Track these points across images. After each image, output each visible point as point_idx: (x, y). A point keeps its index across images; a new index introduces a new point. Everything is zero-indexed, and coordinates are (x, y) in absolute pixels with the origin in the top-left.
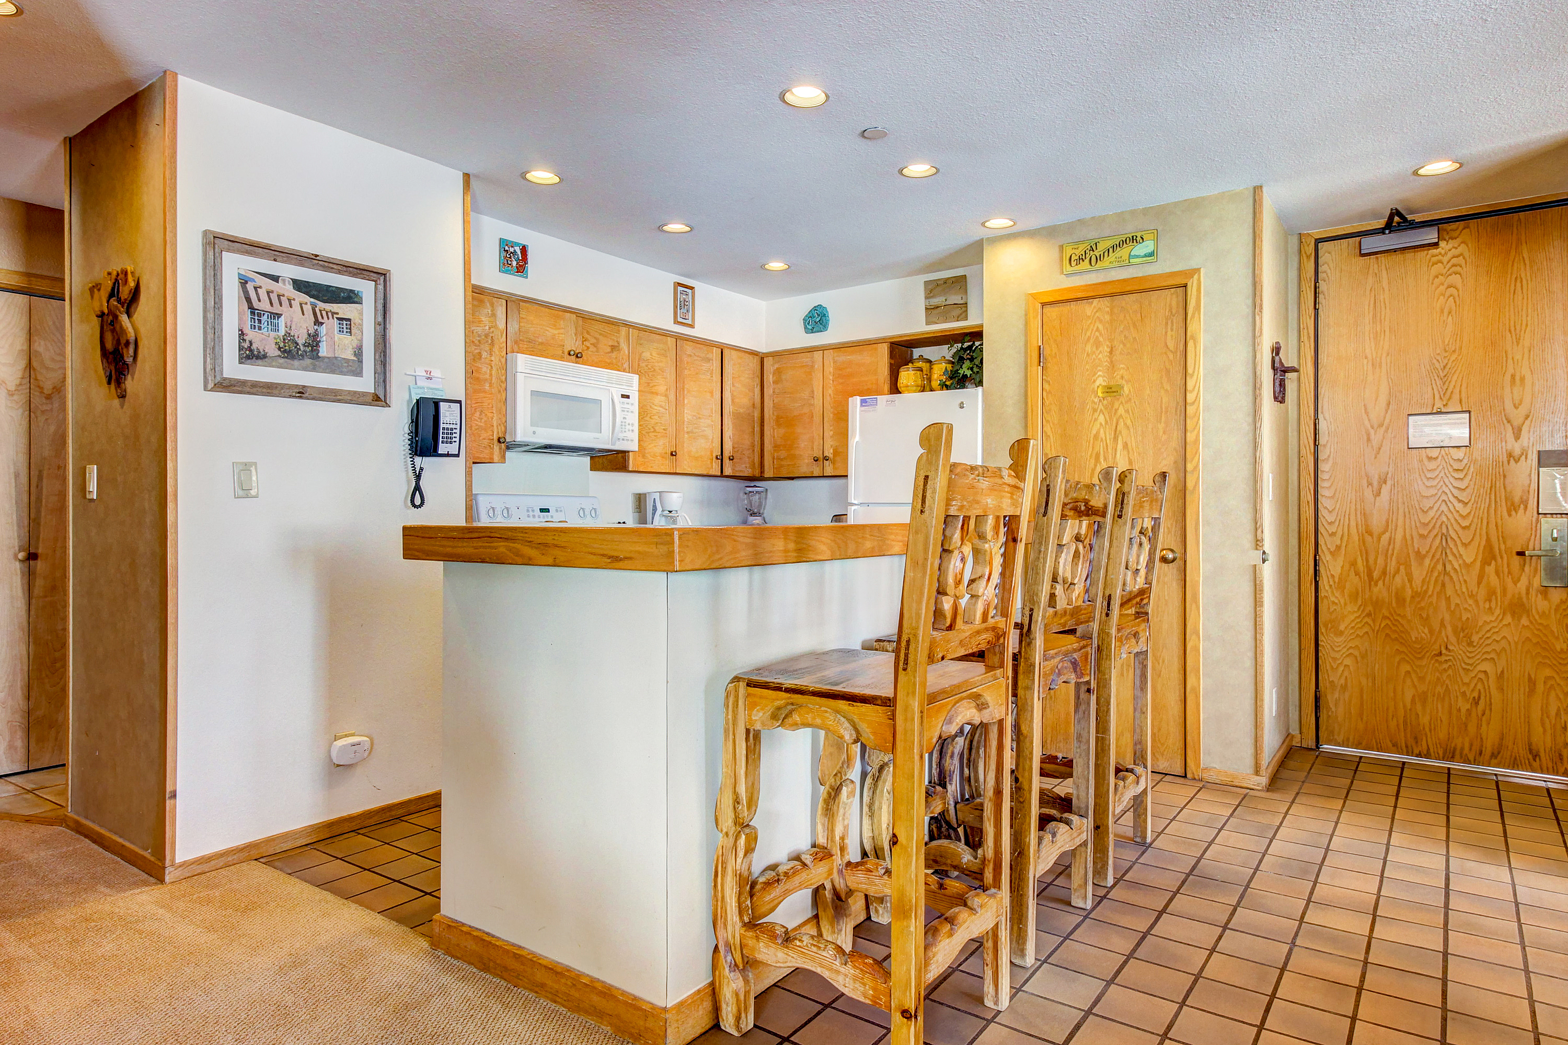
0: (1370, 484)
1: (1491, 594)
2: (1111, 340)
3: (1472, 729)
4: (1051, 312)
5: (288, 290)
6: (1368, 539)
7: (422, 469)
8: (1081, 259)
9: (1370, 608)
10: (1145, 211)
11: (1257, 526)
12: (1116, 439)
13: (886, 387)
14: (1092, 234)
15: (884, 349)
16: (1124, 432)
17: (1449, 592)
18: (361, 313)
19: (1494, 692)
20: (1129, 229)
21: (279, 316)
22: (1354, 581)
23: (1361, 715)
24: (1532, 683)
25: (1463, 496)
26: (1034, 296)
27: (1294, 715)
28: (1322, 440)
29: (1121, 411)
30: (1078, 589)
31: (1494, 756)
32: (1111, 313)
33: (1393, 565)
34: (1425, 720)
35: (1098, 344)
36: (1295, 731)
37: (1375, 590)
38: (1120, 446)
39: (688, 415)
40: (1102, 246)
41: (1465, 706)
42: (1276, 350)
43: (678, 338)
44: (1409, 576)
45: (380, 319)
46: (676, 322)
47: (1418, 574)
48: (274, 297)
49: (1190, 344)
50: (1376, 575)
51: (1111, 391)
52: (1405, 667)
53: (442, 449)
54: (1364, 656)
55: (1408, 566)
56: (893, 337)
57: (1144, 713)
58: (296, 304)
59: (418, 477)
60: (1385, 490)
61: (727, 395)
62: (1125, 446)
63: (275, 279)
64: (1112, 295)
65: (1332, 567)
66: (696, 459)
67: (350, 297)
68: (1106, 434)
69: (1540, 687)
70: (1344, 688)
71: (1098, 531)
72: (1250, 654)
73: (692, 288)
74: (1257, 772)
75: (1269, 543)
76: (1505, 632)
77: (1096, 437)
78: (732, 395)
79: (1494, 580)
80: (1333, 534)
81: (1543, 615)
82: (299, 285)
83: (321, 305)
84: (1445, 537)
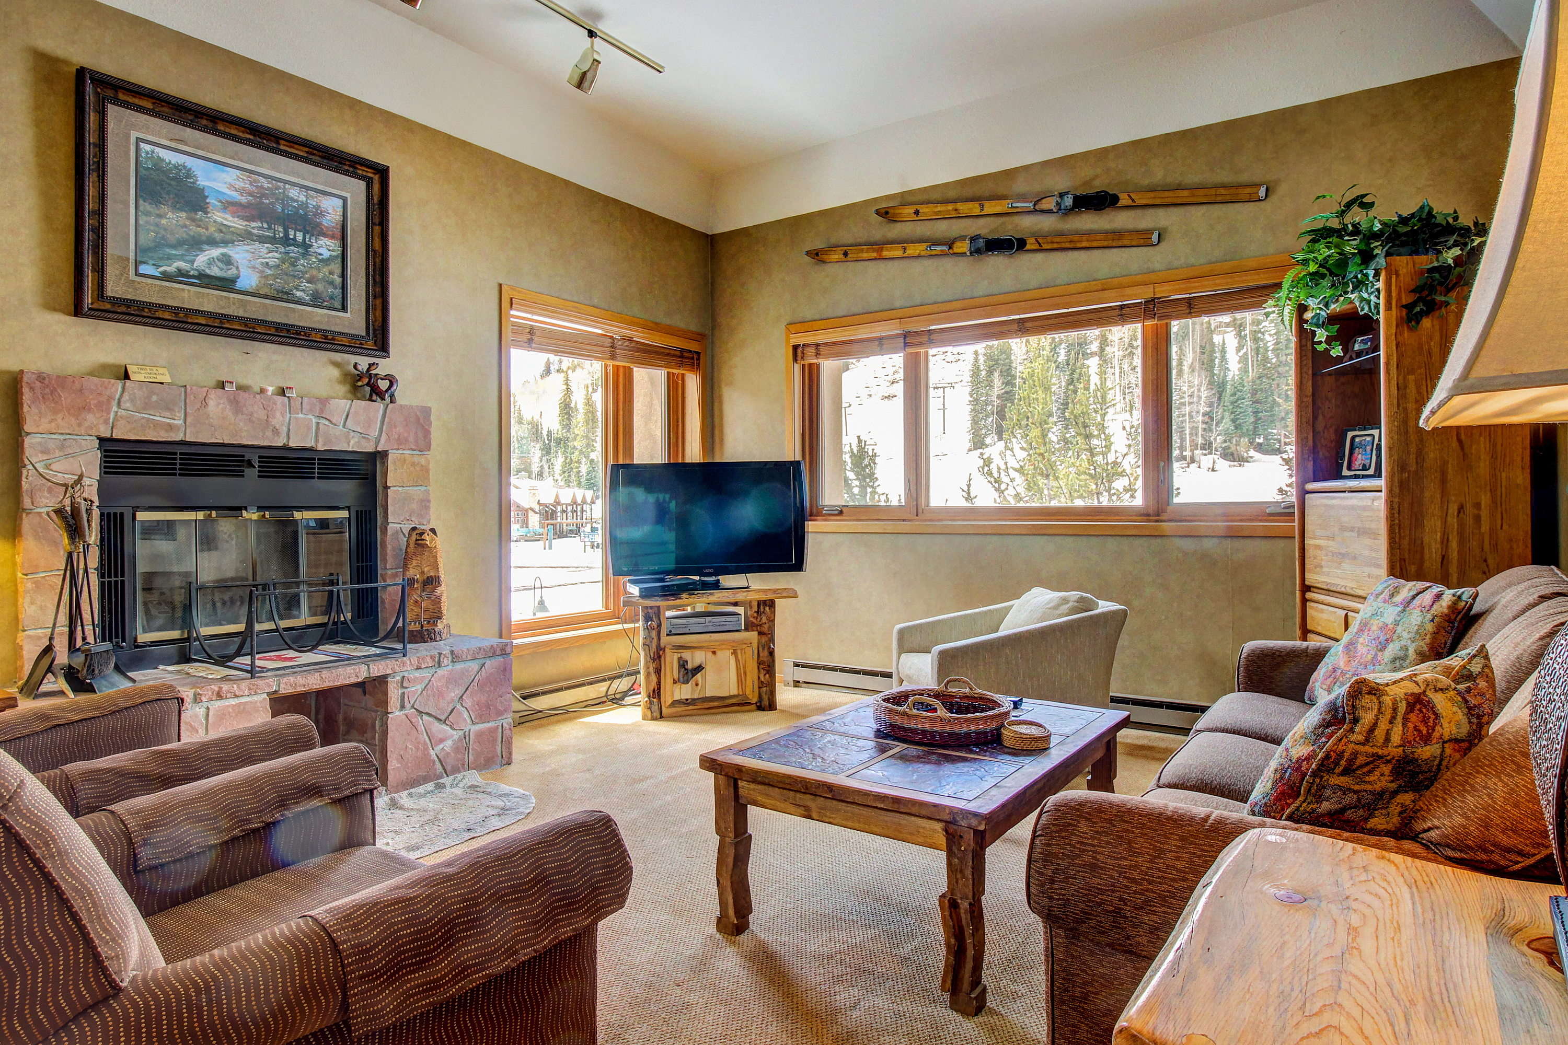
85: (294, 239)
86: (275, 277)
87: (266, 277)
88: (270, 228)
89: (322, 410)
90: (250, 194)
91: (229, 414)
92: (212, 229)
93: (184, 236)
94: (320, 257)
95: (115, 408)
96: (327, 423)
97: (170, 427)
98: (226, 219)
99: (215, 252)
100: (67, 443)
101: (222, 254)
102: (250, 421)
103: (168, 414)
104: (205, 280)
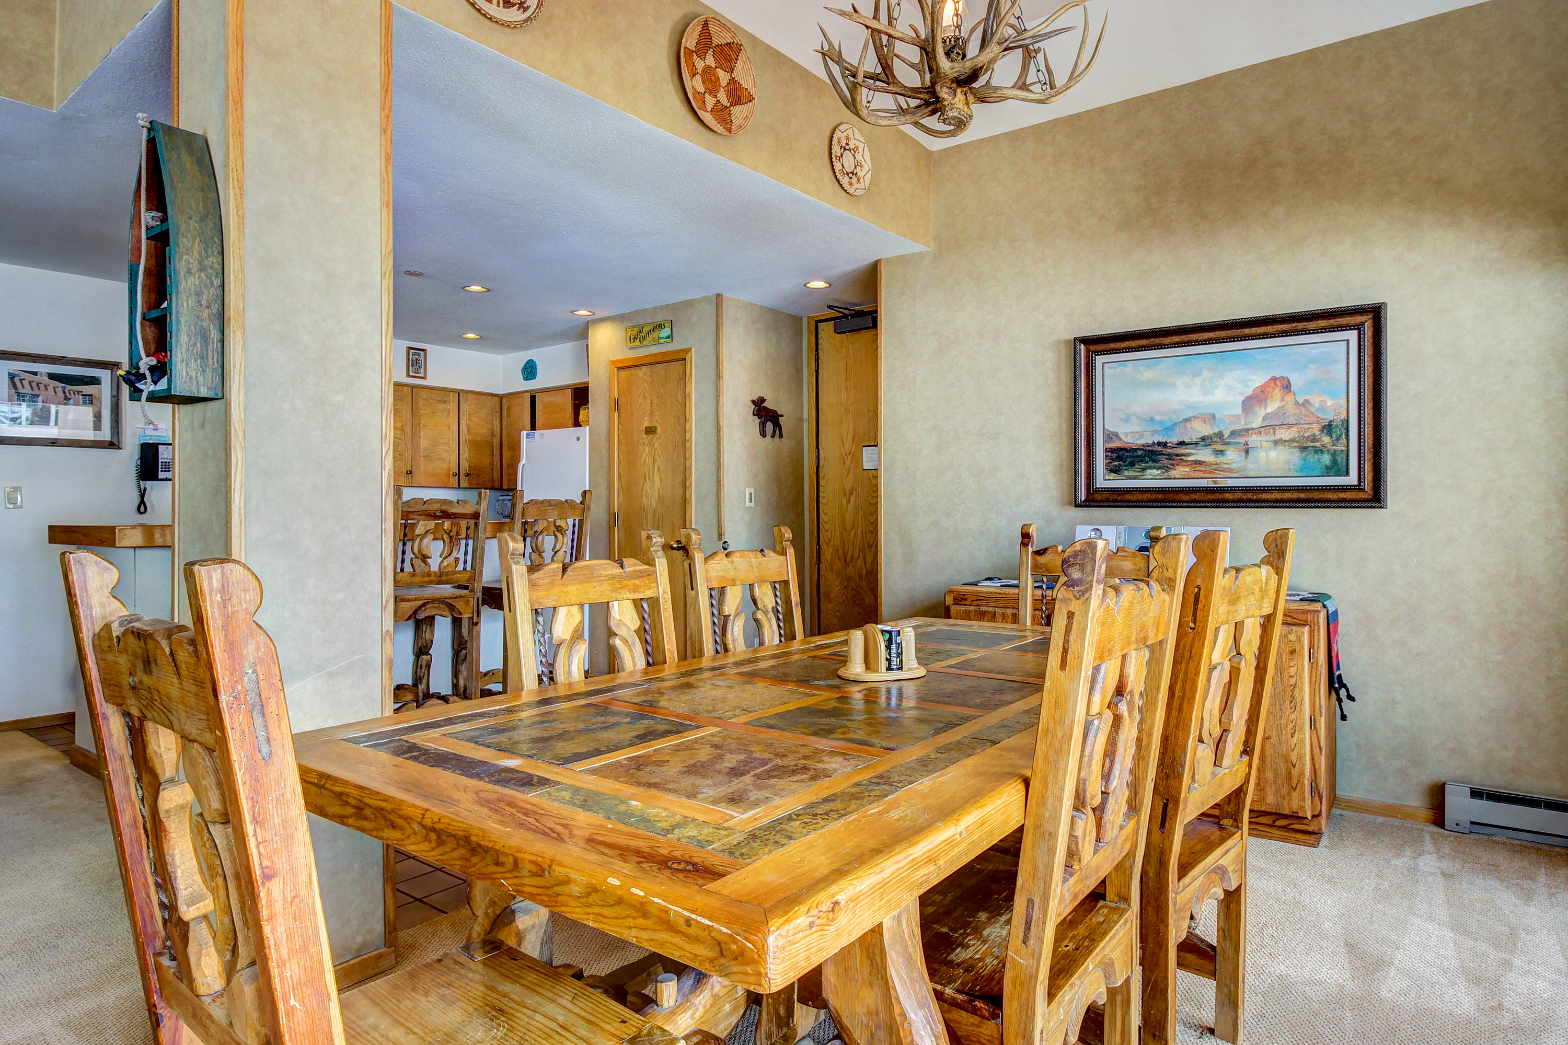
0: (845, 495)
2: (652, 395)
4: (623, 374)
5: (46, 379)
6: (845, 534)
7: (145, 489)
8: (635, 338)
9: (845, 583)
10: (667, 307)
12: (654, 463)
13: (571, 422)
14: (642, 322)
15: (569, 393)
18: (100, 391)
20: (659, 318)
21: (38, 396)
22: (838, 565)
26: (613, 362)
28: (821, 462)
29: (656, 445)
32: (651, 377)
33: (856, 552)
35: (645, 397)
37: (848, 570)
39: (423, 443)
40: (646, 330)
43: (413, 387)
44: (865, 559)
45: (115, 394)
46: (408, 376)
47: (869, 559)
48: (34, 385)
50: (848, 559)
51: (651, 431)
53: (161, 475)
55: (864, 553)
56: (575, 384)
58: (50, 388)
59: (142, 495)
60: (853, 498)
61: (463, 427)
62: (659, 469)
63: (35, 374)
64: (651, 364)
65: (827, 553)
66: (433, 475)
67: (95, 381)
68: (649, 461)
73: (424, 350)
78: (468, 426)
80: (827, 531)
82: (52, 376)
83: (69, 387)
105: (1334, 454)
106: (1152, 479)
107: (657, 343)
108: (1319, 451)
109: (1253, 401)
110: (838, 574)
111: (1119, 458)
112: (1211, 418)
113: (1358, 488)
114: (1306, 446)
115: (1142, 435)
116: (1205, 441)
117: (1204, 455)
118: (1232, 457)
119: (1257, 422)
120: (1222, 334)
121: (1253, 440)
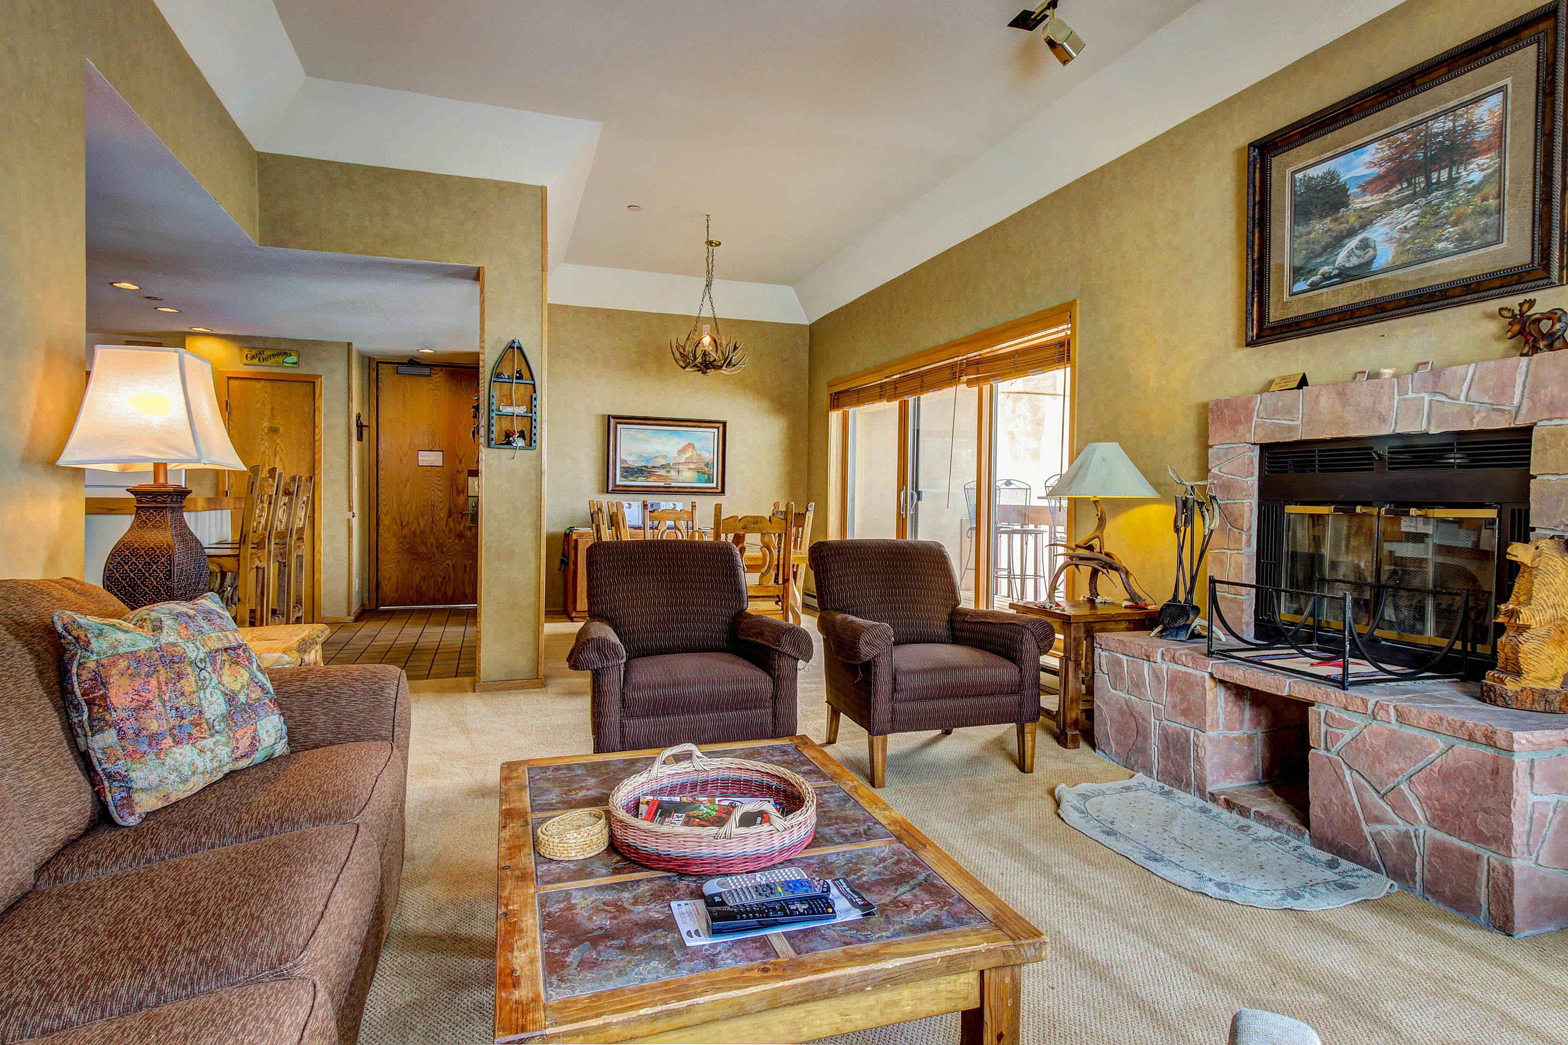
0: (401, 482)
1: (451, 530)
2: (272, 403)
3: (443, 590)
4: (234, 382)
6: (401, 507)
8: (254, 358)
9: (401, 540)
10: (292, 341)
11: (350, 501)
12: (275, 455)
14: (262, 346)
16: (280, 452)
17: (435, 530)
19: (452, 573)
20: (283, 347)
22: (395, 528)
23: (397, 590)
24: (465, 567)
25: (440, 488)
26: (224, 373)
27: (366, 595)
28: (381, 459)
29: (278, 441)
30: (284, 524)
31: (451, 600)
32: (272, 389)
33: (411, 520)
34: (424, 588)
35: (264, 404)
36: (366, 602)
37: (404, 531)
38: (278, 459)
40: (267, 353)
41: (440, 580)
42: (359, 416)
44: (419, 524)
47: (422, 523)
49: (317, 412)
50: (404, 524)
51: (273, 430)
52: (416, 566)
54: (399, 562)
55: (418, 520)
57: (301, 583)
60: (409, 484)
62: (281, 459)
64: (273, 380)
65: (385, 521)
68: (270, 452)
69: (468, 568)
70: (390, 578)
71: (291, 500)
72: (347, 561)
74: (349, 615)
75: (356, 509)
76: (456, 547)
77: (264, 452)
79: (452, 525)
80: (385, 505)
81: (469, 538)
84: (433, 506)
85: (1438, 182)
86: (1414, 238)
87: (1404, 244)
88: (1410, 184)
89: (1435, 384)
90: (1390, 159)
91: (1337, 406)
92: (1352, 220)
93: (1329, 240)
94: (1470, 186)
95: (1255, 418)
96: (1443, 398)
97: (1290, 429)
98: (1365, 202)
99: (1354, 242)
100: (1229, 451)
101: (1360, 241)
102: (1358, 411)
103: (1289, 417)
104: (1345, 275)
105: (709, 475)
106: (641, 482)
107: (279, 365)
108: (704, 473)
109: (681, 452)
110: (395, 535)
111: (627, 472)
112: (665, 457)
113: (717, 488)
114: (700, 472)
115: (637, 462)
116: (663, 467)
117: (662, 472)
118: (673, 474)
119: (683, 460)
120: (671, 423)
121: (681, 467)
